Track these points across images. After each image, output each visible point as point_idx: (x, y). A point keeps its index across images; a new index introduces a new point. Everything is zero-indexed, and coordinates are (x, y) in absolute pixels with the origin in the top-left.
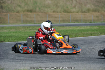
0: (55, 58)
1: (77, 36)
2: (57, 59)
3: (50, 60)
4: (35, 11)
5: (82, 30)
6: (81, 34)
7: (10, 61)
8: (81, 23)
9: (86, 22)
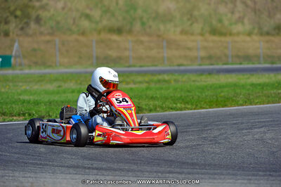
0: (193, 164)
1: (248, 101)
2: (197, 167)
3: (178, 170)
4: (130, 32)
5: (263, 86)
6: (260, 96)
7: (70, 174)
8: (260, 63)
9: (273, 63)
